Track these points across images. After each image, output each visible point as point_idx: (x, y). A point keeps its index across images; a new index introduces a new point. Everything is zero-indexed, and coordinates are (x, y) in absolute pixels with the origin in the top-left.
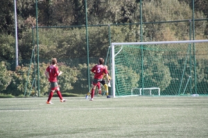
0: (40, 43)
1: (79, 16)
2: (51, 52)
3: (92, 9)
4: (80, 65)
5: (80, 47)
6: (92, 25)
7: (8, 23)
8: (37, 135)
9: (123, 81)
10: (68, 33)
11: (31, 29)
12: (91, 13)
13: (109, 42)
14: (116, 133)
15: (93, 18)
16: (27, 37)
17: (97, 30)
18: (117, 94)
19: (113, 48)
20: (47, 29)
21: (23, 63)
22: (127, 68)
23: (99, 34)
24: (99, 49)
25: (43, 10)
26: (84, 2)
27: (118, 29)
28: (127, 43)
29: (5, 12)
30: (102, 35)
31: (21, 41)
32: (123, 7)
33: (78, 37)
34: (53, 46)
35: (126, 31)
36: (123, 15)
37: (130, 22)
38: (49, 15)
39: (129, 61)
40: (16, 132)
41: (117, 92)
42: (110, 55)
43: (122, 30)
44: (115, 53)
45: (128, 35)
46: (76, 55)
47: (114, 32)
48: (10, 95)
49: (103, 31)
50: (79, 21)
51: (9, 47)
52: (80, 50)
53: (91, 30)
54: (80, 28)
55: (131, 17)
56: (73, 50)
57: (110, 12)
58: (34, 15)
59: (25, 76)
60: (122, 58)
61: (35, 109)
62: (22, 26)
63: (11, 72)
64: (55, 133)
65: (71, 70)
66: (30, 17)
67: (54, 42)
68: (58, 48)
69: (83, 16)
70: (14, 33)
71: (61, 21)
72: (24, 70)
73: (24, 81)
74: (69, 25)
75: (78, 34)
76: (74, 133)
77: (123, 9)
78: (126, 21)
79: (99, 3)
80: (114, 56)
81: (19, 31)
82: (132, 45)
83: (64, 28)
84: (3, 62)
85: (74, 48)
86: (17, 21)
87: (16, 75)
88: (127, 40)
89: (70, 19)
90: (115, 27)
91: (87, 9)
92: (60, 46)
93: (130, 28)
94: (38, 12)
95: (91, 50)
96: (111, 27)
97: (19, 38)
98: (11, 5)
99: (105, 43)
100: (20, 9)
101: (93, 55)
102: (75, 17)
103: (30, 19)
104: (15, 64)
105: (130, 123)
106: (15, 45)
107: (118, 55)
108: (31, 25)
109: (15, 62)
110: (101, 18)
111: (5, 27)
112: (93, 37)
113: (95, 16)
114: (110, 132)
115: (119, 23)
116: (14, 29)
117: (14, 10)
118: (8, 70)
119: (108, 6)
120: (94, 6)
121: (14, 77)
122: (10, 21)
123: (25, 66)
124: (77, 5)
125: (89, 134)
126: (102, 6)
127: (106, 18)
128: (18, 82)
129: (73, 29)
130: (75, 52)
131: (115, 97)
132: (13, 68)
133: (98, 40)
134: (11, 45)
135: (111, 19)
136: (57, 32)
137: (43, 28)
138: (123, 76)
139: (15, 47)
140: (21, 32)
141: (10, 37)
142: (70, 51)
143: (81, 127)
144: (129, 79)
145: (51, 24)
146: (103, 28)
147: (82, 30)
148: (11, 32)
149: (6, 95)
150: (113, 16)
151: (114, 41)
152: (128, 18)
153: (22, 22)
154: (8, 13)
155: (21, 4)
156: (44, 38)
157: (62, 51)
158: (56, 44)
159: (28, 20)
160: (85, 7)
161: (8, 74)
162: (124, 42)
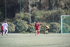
0: (37, 15)
1: (50, 6)
2: (41, 19)
3: (55, 4)
4: (51, 23)
5: (51, 17)
6: (55, 10)
7: (28, 9)
8: (36, 46)
9: (65, 28)
10: (47, 12)
11: (35, 11)
12: (54, 5)
13: (60, 15)
14: (62, 46)
15: (55, 7)
16: (33, 14)
17: (56, 11)
18: (63, 33)
19: (62, 17)
20: (40, 11)
21: (32, 22)
22: (66, 24)
23: (57, 12)
24: (57, 18)
25: (39, 5)
26: (52, 2)
27: (63, 11)
28: (66, 16)
29: (27, 5)
30: (58, 13)
31: (31, 15)
32: (65, 3)
33: (50, 13)
34: (42, 17)
35: (66, 11)
36: (65, 6)
37: (68, 8)
38: (40, 6)
39: (67, 21)
40: (30, 45)
41: (63, 32)
42: (61, 20)
43: (65, 11)
44: (62, 19)
45: (67, 13)
46: (49, 19)
47: (62, 12)
48: (28, 32)
49: (58, 11)
50: (50, 8)
51: (28, 17)
52: (51, 18)
53: (54, 11)
54: (51, 10)
55: (68, 7)
56: (48, 18)
57: (61, 5)
58: (36, 6)
59: (33, 26)
60: (64, 21)
61: (36, 37)
62: (32, 10)
63: (28, 25)
64: (42, 45)
65: (48, 24)
66: (35, 7)
67: (42, 15)
68: (44, 17)
69: (52, 6)
70: (29, 12)
71: (44, 8)
72: (32, 24)
73: (32, 28)
74: (47, 10)
75: (50, 12)
76: (48, 45)
77: (65, 4)
78: (66, 8)
79: (57, 2)
80: (62, 20)
81: (31, 11)
82: (68, 16)
83: (46, 10)
84: (26, 22)
85: (49, 17)
86: (30, 8)
87: (30, 26)
88: (66, 14)
89: (47, 7)
90: (62, 10)
91: (53, 4)
92: (44, 16)
93: (68, 11)
94: (37, 5)
95: (54, 18)
96: (61, 10)
97: (31, 14)
98: (29, 3)
99: (59, 16)
100: (31, 4)
101: (55, 20)
102: (49, 7)
103: (34, 7)
104: (29, 22)
105: (67, 43)
106: (29, 16)
107: (63, 19)
108: (35, 9)
109: (29, 21)
110: (58, 7)
111: (27, 10)
112: (55, 13)
113: (56, 6)
114: (60, 46)
115: (64, 9)
116: (29, 11)
117: (29, 4)
118: (27, 24)
119: (60, 3)
120: (56, 3)
121: (29, 27)
122: (28, 8)
123: (32, 23)
124: (50, 3)
125: (53, 46)
126: (58, 3)
127: (60, 7)
128: (30, 28)
129: (48, 11)
130: (49, 18)
131: (62, 34)
132: (29, 24)
133: (57, 14)
134: (28, 16)
135: (61, 7)
136: (43, 12)
137: (39, 10)
138: (65, 27)
139: (29, 17)
140: (32, 12)
141: (28, 13)
142: (47, 18)
143: (51, 44)
144: (67, 28)
145: (41, 9)
146: (58, 10)
147: (51, 11)
148: (28, 12)
149: (26, 33)
150: (62, 6)
151: (62, 15)
152: (67, 7)
153: (32, 8)
154: (28, 6)
155: (32, 2)
156: (39, 14)
157: (44, 18)
158: (43, 16)
159: (34, 8)
160: (52, 4)
161: (27, 25)
162: (66, 15)
